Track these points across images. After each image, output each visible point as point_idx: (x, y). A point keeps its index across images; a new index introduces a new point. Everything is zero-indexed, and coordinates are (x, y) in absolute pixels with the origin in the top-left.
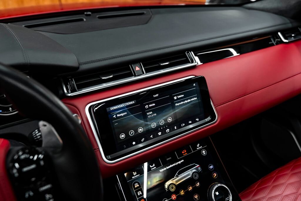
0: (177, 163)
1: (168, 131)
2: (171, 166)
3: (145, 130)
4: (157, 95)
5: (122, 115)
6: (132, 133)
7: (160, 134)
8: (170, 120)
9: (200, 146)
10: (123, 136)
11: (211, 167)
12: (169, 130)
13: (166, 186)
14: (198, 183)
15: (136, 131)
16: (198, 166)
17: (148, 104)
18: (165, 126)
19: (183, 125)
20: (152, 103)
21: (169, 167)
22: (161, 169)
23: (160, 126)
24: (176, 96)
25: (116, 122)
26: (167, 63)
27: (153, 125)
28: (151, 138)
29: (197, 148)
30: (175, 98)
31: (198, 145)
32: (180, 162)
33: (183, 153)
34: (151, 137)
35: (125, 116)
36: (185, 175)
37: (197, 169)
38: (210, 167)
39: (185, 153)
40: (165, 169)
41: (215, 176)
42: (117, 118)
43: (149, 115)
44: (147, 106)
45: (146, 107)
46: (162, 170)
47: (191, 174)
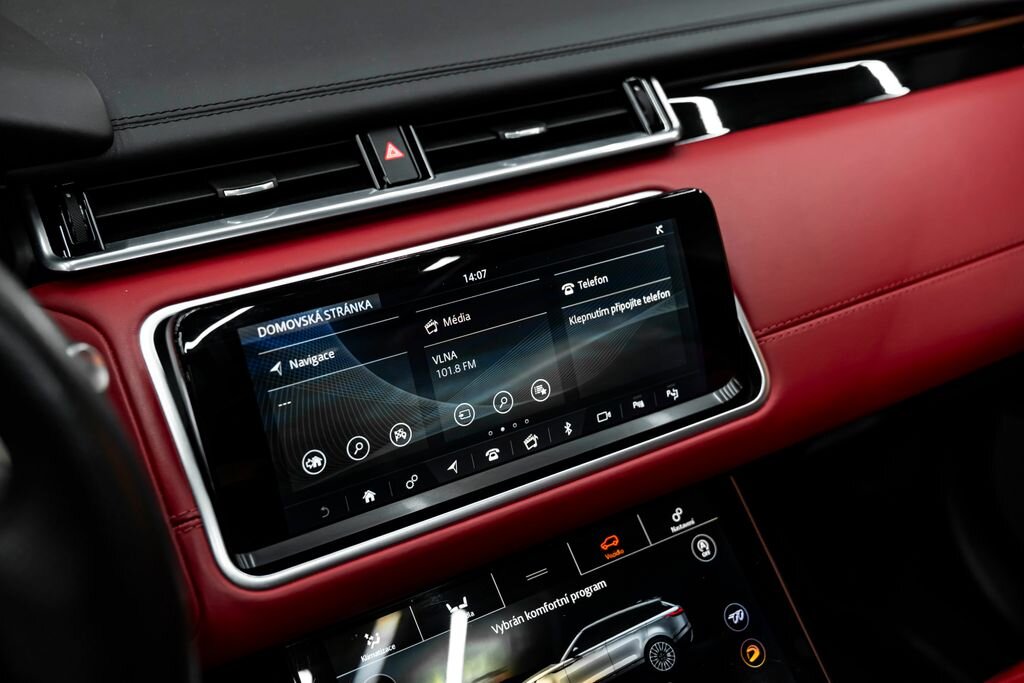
0: (575, 596)
1: (532, 442)
2: (546, 608)
3: (423, 434)
4: (481, 274)
5: (313, 361)
6: (359, 448)
7: (493, 455)
8: (544, 392)
9: (684, 519)
10: (316, 461)
11: (738, 616)
12: (535, 438)
15: (380, 438)
16: (675, 608)
17: (438, 315)
18: (520, 422)
19: (603, 417)
20: (455, 311)
21: (536, 613)
22: (498, 619)
23: (494, 421)
24: (573, 278)
25: (283, 396)
26: (535, 131)
27: (462, 413)
28: (452, 478)
29: (673, 529)
30: (568, 289)
31: (678, 513)
32: (587, 592)
33: (604, 547)
34: (452, 467)
35: (324, 366)
36: (612, 649)
37: (668, 622)
38: (731, 616)
39: (612, 550)
40: (517, 621)
41: (752, 660)
42: (290, 375)
43: (440, 366)
44: (431, 325)
45: (427, 327)
46: (504, 626)
47: (641, 646)
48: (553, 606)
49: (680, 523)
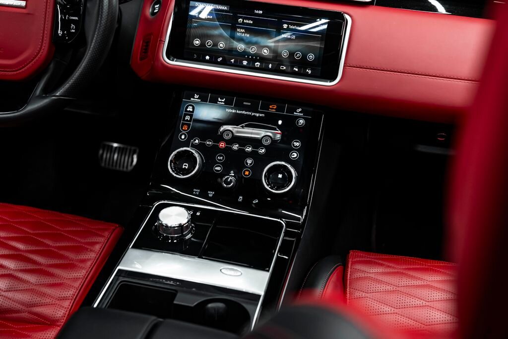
0: (253, 114)
1: (258, 65)
2: (244, 112)
3: (227, 48)
4: (261, 12)
6: (209, 44)
7: (245, 63)
8: (266, 52)
9: (300, 112)
10: (197, 42)
11: (297, 144)
12: (259, 64)
13: (222, 129)
14: (263, 150)
15: (216, 44)
16: (280, 132)
17: (244, 18)
18: (256, 57)
19: (283, 68)
20: (249, 19)
21: (240, 112)
22: (229, 108)
23: (249, 54)
24: (288, 24)
25: (196, 22)
27: (241, 47)
29: (295, 113)
30: (285, 26)
31: (300, 110)
32: (257, 115)
33: (270, 107)
34: (232, 61)
36: (254, 131)
37: (274, 134)
38: (295, 143)
39: (273, 109)
40: (234, 111)
41: (292, 157)
43: (239, 32)
44: (240, 20)
45: (239, 20)
46: (230, 110)
47: (263, 135)
48: (246, 113)
49: (298, 112)
